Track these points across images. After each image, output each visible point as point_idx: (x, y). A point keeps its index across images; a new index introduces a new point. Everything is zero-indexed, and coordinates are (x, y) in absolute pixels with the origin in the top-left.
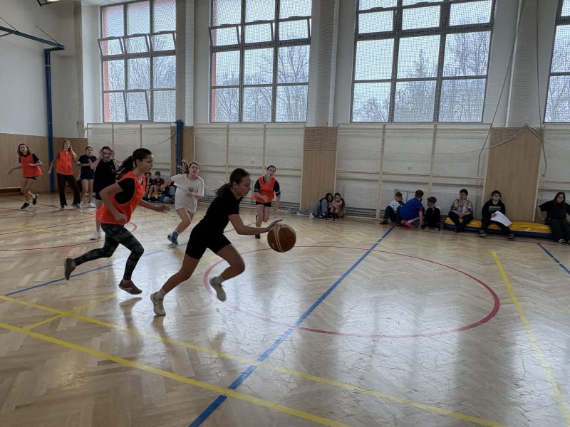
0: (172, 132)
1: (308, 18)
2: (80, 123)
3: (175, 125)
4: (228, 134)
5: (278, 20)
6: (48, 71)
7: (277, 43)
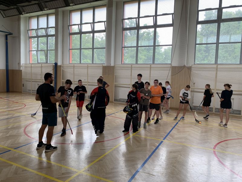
0: (53, 67)
1: (104, 22)
2: (19, 63)
3: (54, 64)
4: (74, 68)
5: (94, 22)
6: (7, 43)
7: (93, 32)
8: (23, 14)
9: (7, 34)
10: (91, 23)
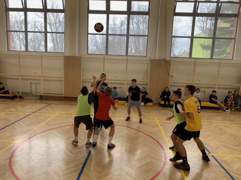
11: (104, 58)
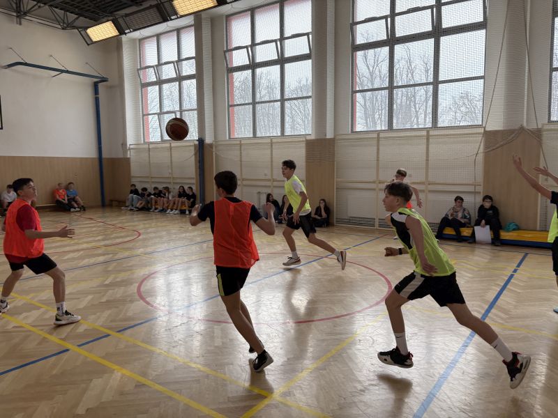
0: (195, 149)
1: (307, 34)
2: (124, 144)
3: (197, 143)
4: (241, 150)
5: (283, 38)
6: (97, 101)
7: (282, 61)
8: (126, 34)
9: (96, 80)
10: (275, 41)
11: (378, 138)
